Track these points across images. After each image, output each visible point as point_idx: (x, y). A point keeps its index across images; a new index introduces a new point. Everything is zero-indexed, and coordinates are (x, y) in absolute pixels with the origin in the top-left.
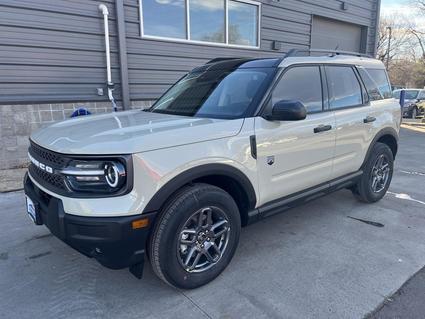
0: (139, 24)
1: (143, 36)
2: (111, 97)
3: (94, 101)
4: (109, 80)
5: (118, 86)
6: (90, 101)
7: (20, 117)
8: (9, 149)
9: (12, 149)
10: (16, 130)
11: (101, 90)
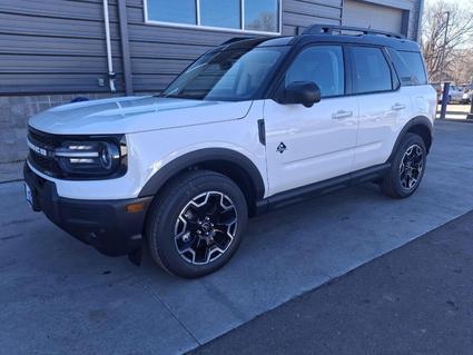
0: (142, 8)
1: (147, 21)
2: (113, 88)
3: (94, 92)
4: (111, 69)
5: (120, 76)
6: (91, 92)
7: (17, 109)
8: (8, 142)
9: (12, 142)
10: (14, 122)
11: (101, 81)
